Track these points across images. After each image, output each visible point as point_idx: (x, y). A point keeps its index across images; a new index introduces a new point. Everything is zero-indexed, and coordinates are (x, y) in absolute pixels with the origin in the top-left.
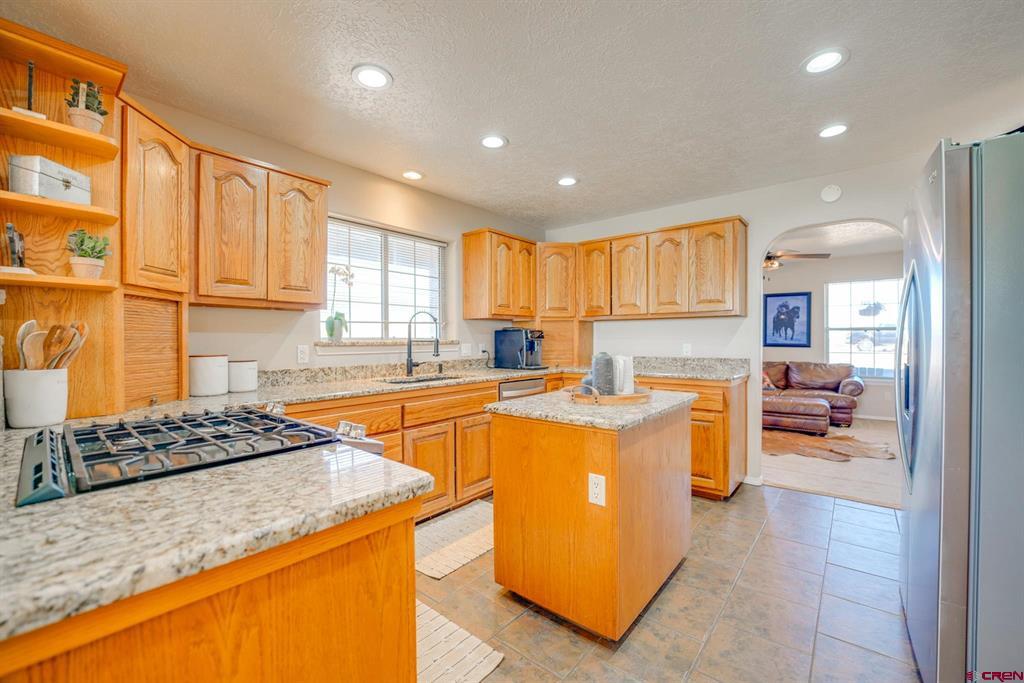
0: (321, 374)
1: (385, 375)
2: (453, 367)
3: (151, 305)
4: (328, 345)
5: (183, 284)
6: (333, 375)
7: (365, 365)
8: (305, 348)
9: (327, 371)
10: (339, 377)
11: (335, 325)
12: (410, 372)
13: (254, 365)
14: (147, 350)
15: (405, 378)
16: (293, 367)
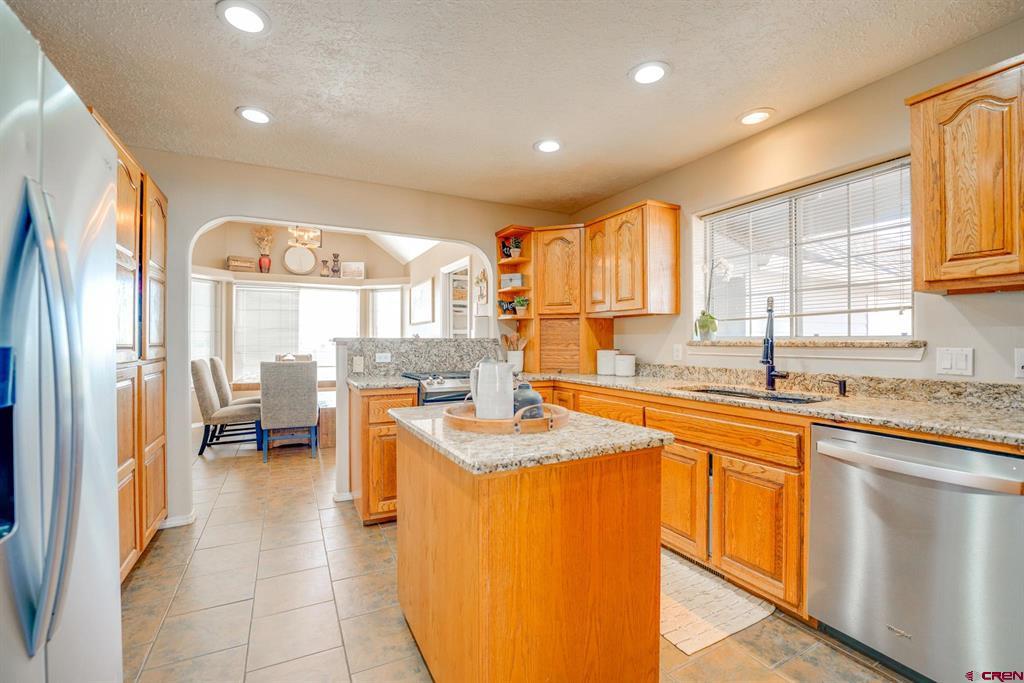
0: (686, 372)
1: (753, 384)
2: (895, 391)
3: (560, 322)
4: (697, 345)
5: (575, 309)
6: (696, 375)
7: (729, 367)
8: (679, 347)
9: (692, 370)
10: (702, 377)
11: (706, 324)
12: (771, 383)
13: (633, 358)
14: (558, 344)
15: (762, 390)
16: (667, 364)
